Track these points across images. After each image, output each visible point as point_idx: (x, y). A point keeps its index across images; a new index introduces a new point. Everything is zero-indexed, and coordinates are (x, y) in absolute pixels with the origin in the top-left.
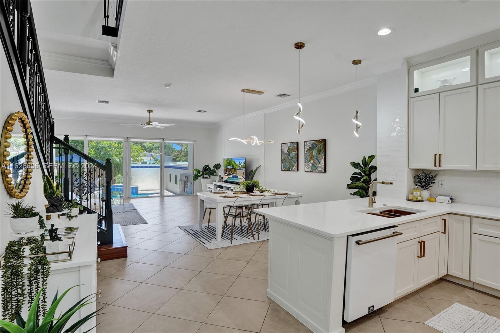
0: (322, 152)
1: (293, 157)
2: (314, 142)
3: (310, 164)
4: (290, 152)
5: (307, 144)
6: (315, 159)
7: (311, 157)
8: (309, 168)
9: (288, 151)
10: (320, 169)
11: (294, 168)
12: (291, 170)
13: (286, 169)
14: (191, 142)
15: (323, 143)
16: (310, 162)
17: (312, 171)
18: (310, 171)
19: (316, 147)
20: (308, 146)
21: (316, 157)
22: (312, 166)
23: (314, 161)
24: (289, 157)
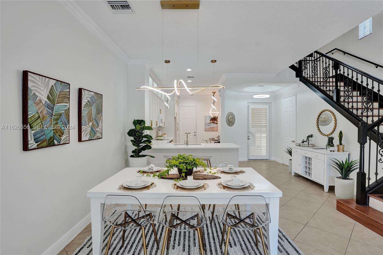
1: (60, 115)
3: (88, 128)
4: (54, 100)
5: (85, 94)
6: (94, 120)
7: (90, 117)
8: (87, 135)
9: (48, 98)
10: (99, 135)
11: (63, 138)
12: (56, 142)
15: (101, 100)
16: (88, 124)
17: (90, 139)
18: (88, 140)
19: (96, 102)
20: (86, 98)
21: (94, 118)
22: (90, 132)
23: (93, 122)
24: (53, 112)
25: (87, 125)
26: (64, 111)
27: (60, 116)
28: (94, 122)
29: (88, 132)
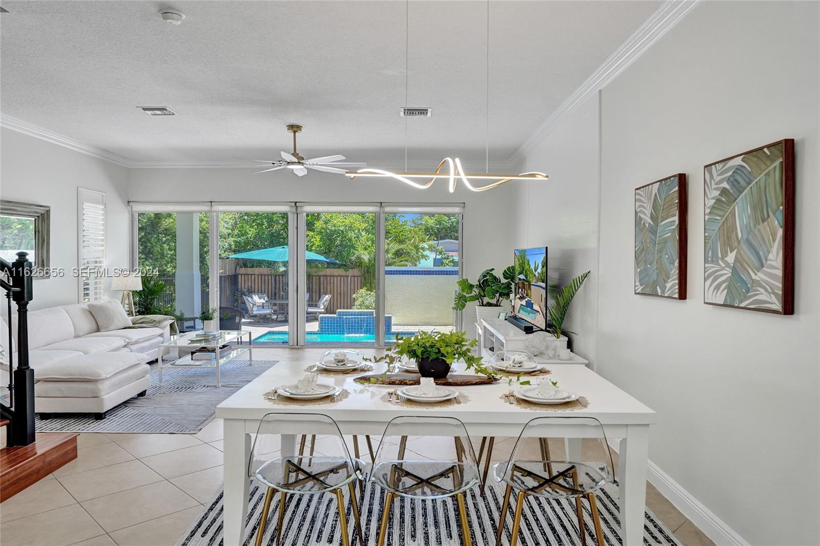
0: (775, 206)
1: (665, 241)
2: (738, 161)
3: (723, 269)
4: (657, 218)
5: (712, 177)
6: (744, 247)
7: (729, 238)
8: (718, 287)
9: (652, 217)
10: (763, 296)
11: (668, 285)
12: (659, 292)
13: (647, 291)
14: (456, 210)
15: (777, 163)
16: (722, 259)
17: (728, 303)
18: (722, 303)
19: (749, 184)
20: (716, 186)
21: (745, 237)
22: (730, 280)
23: (738, 253)
24: (656, 238)
25: (720, 262)
26: (670, 234)
27: (665, 245)
28: (742, 252)
29: (723, 282)
